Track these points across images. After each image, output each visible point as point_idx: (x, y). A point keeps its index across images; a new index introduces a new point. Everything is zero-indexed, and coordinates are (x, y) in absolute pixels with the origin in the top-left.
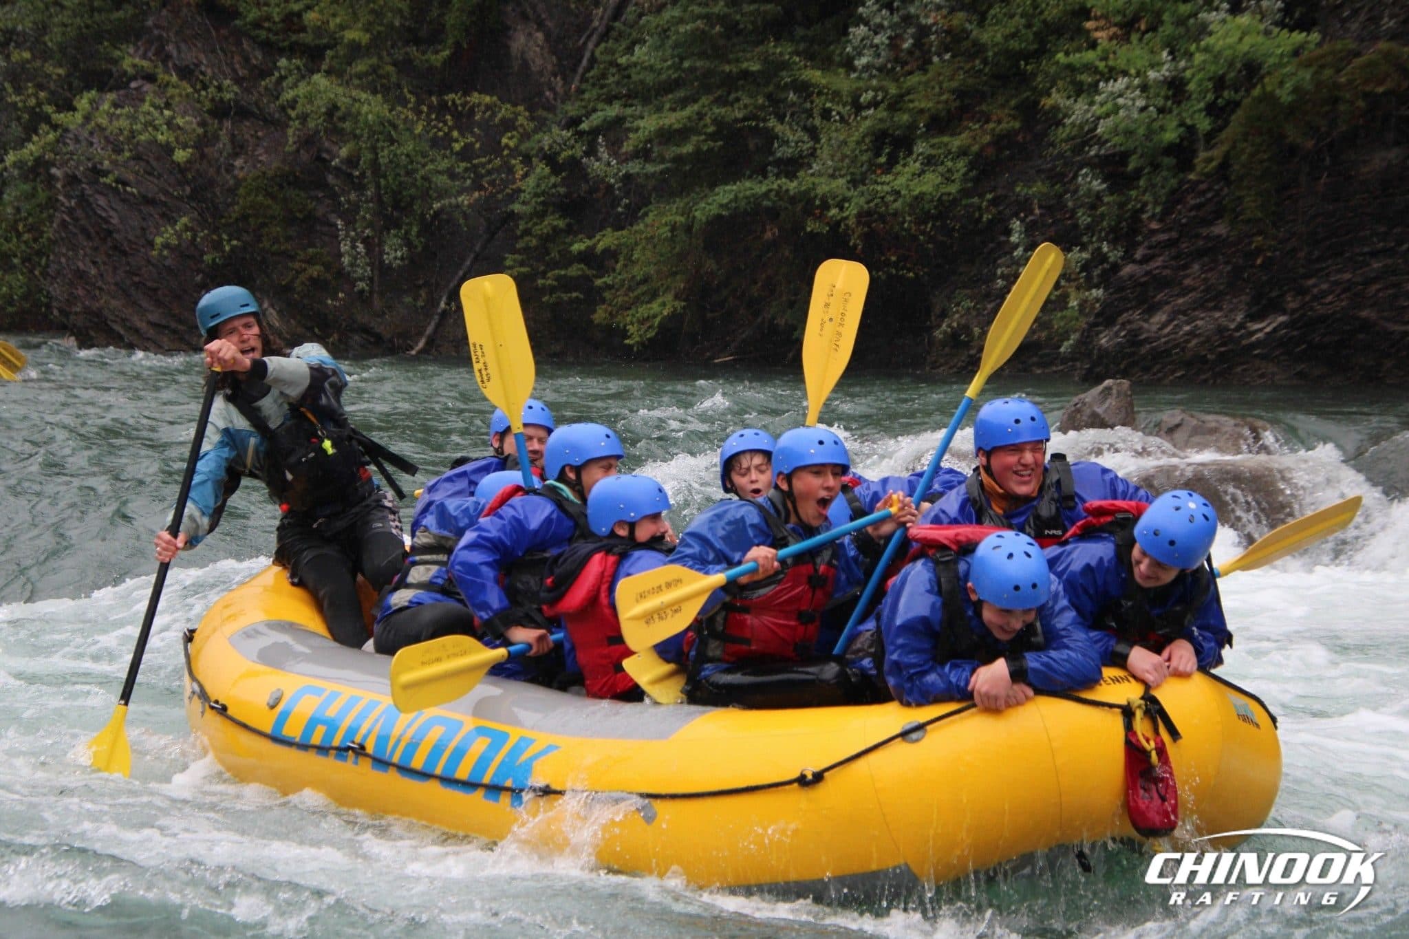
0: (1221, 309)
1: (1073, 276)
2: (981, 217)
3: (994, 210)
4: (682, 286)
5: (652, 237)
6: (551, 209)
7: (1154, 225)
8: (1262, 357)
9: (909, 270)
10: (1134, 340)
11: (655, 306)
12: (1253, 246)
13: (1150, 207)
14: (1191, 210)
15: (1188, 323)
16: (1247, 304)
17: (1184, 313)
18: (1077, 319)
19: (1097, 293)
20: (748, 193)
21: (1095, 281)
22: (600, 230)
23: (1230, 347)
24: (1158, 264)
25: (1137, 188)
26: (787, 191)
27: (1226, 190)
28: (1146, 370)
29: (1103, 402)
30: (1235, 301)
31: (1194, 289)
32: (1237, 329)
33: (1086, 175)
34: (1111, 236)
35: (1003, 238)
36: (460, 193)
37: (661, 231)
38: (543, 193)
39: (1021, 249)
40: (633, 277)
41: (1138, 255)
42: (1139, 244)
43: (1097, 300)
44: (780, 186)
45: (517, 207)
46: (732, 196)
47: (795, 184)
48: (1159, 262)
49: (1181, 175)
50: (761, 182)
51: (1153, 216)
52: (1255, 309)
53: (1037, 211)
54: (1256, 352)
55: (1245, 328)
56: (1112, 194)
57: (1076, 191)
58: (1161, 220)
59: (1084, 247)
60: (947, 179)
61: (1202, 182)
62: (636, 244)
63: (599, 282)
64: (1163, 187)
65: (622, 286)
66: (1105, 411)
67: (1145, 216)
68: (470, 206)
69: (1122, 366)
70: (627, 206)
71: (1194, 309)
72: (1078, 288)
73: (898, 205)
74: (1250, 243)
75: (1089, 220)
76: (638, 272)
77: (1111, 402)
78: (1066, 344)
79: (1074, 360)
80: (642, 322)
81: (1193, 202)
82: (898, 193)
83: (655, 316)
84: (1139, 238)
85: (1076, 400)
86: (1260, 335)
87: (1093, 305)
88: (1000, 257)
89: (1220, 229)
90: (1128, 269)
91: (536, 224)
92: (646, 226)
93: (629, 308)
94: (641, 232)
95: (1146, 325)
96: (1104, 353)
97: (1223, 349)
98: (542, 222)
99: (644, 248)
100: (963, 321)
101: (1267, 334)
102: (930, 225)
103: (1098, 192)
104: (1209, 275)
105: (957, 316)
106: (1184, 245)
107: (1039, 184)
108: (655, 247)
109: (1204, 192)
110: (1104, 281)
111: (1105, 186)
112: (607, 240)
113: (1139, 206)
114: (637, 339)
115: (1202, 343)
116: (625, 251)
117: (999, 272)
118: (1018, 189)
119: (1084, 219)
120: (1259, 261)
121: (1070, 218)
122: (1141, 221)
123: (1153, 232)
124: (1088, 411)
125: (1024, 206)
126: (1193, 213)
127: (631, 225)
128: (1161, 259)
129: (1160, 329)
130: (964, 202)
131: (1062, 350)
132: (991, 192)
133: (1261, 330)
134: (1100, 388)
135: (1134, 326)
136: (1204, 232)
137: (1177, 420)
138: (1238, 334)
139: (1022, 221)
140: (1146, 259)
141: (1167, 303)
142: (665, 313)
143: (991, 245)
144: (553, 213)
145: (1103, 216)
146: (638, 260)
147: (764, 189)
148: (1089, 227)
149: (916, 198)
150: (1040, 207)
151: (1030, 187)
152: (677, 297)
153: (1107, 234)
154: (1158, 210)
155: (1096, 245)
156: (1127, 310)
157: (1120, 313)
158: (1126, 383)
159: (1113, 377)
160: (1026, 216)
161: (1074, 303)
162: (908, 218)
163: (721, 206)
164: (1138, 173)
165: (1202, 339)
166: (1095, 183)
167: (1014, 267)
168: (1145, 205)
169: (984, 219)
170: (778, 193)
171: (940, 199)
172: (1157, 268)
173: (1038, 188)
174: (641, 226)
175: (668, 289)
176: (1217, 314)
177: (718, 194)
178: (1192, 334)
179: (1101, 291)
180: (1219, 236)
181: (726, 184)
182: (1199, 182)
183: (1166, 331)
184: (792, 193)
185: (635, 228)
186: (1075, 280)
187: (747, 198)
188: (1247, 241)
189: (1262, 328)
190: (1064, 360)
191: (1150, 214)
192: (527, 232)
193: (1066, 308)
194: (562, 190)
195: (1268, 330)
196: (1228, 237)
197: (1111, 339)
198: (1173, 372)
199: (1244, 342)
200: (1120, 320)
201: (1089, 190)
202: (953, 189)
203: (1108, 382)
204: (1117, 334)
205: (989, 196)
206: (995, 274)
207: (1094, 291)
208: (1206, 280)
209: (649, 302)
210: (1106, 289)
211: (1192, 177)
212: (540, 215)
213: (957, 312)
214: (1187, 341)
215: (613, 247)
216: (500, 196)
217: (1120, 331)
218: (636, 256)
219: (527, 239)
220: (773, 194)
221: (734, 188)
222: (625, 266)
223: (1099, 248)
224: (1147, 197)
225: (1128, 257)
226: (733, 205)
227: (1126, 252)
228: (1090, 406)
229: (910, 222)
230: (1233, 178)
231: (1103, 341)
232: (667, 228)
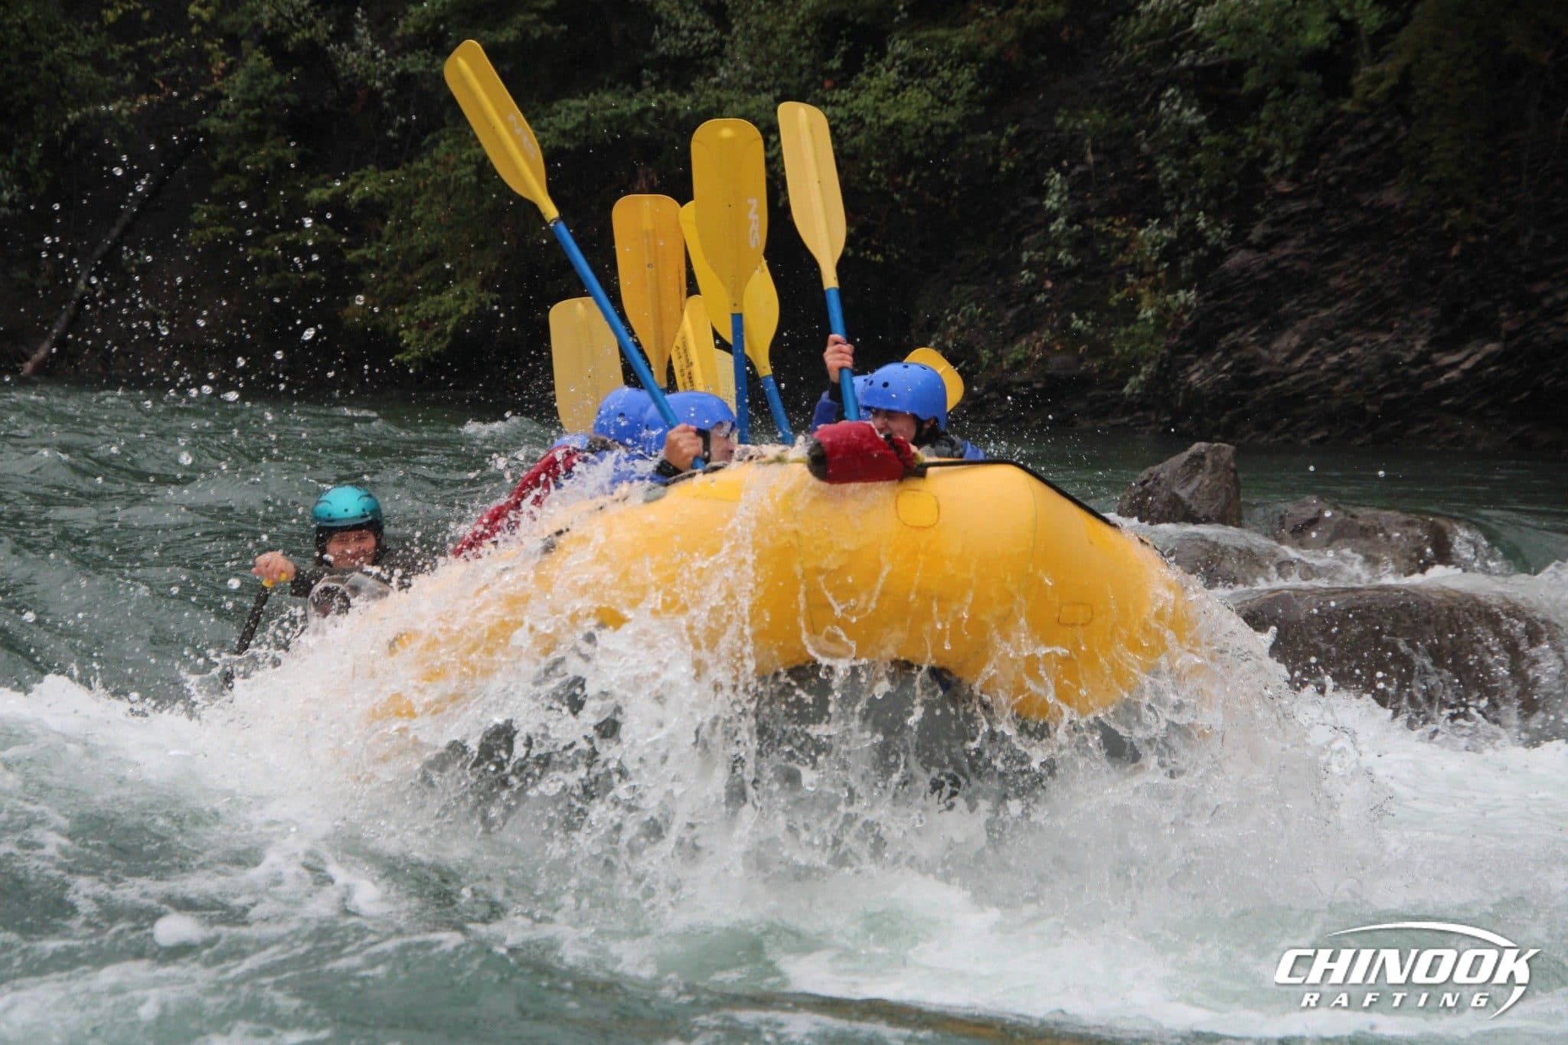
0: (1390, 330)
1: (1147, 269)
2: (997, 165)
3: (1018, 155)
4: (494, 265)
5: (446, 182)
6: (273, 128)
7: (1283, 187)
8: (1459, 411)
9: (874, 253)
10: (1245, 377)
11: (448, 298)
12: (1445, 226)
13: (1276, 155)
14: (1343, 164)
15: (1334, 352)
16: (1433, 321)
17: (1330, 336)
18: (1151, 340)
19: (1186, 296)
20: (608, 113)
21: (1183, 276)
22: (357, 169)
23: (1403, 392)
24: (1285, 252)
25: (1258, 123)
26: (675, 111)
27: (1403, 131)
28: (1264, 427)
29: (1188, 480)
30: (1413, 316)
31: (1345, 295)
32: (1416, 363)
33: (1173, 98)
34: (1213, 203)
35: (1034, 202)
36: (113, 97)
37: (463, 172)
38: (259, 102)
39: (1062, 220)
40: (412, 248)
41: (1257, 233)
42: (1258, 217)
43: (1186, 308)
44: (660, 102)
45: (214, 123)
46: (580, 117)
47: (688, 99)
48: (1290, 247)
49: (1330, 104)
50: (630, 96)
51: (1283, 170)
52: (1446, 330)
53: (1090, 158)
54: (1446, 402)
55: (1427, 361)
56: (1214, 132)
57: (1156, 125)
58: (1295, 179)
59: (1165, 221)
60: (943, 100)
61: (1364, 116)
62: (418, 194)
63: (352, 256)
64: (1299, 123)
65: (392, 263)
66: (1192, 496)
67: (1268, 171)
68: (131, 115)
69: (1224, 420)
70: (404, 129)
71: (1346, 329)
72: (1155, 288)
73: (860, 139)
74: (1443, 219)
75: (1175, 174)
76: (421, 239)
77: (1202, 479)
78: (1132, 380)
79: (1143, 406)
80: (424, 325)
81: (1348, 149)
82: (860, 120)
83: (447, 316)
84: (1258, 207)
85: (1144, 475)
86: (1453, 374)
87: (1178, 317)
88: (1027, 233)
89: (1391, 196)
90: (1239, 258)
91: (244, 154)
92: (435, 162)
93: (405, 302)
94: (425, 173)
95: (1265, 353)
96: (1195, 397)
97: (1392, 396)
98: (257, 150)
99: (430, 203)
100: (963, 338)
101: (1464, 371)
102: (911, 176)
103: (1192, 128)
104: (1372, 273)
105: (953, 329)
106: (1331, 221)
107: (1095, 112)
108: (449, 198)
109: (1366, 134)
110: (1199, 278)
111: (1203, 118)
112: (368, 185)
113: (1259, 153)
114: (417, 353)
115: (1358, 386)
116: (398, 205)
117: (1025, 257)
118: (1059, 120)
119: (1167, 172)
120: (1455, 252)
121: (1143, 171)
122: (1263, 179)
123: (1284, 197)
124: (1164, 495)
125: (1066, 150)
126: (1348, 168)
127: (410, 161)
128: (1292, 243)
129: (1289, 360)
130: (968, 140)
131: (1127, 390)
132: (1015, 123)
133: (1453, 366)
134: (1185, 456)
135: (1245, 354)
136: (1366, 199)
137: (1311, 514)
138: (1415, 372)
139: (1065, 173)
140: (1268, 244)
141: (1303, 317)
142: (465, 311)
143: (1014, 213)
144: (277, 135)
145: (1198, 169)
146: (421, 219)
147: (636, 106)
148: (1174, 186)
149: (890, 129)
150: (1095, 151)
151: (1080, 118)
152: (484, 285)
153: (1206, 199)
154: (1290, 160)
155: (1185, 217)
156: (1233, 327)
157: (1223, 332)
158: (1228, 449)
159: (1209, 440)
160: (1072, 166)
161: (1147, 313)
162: (875, 164)
163: (563, 133)
164: (1258, 99)
165: (1357, 378)
166: (1186, 113)
167: (1050, 250)
168: (1268, 152)
169: (1003, 169)
170: (659, 113)
171: (929, 132)
172: (1285, 258)
173: (1094, 119)
174: (426, 164)
175: (468, 272)
176: (1383, 338)
177: (559, 113)
178: (1341, 369)
179: (1192, 295)
180: (1391, 207)
181: (572, 97)
182: (1360, 116)
183: (1298, 363)
184: (682, 115)
185: (418, 165)
186: (1149, 274)
187: (606, 120)
188: (1435, 216)
189: (1458, 362)
190: (1129, 407)
191: (1276, 167)
192: (232, 167)
193: (1135, 321)
194: (292, 97)
195: (1467, 365)
196: (1403, 210)
197: (1206, 375)
198: (1309, 431)
199: (1427, 385)
200: (1223, 344)
201: (1177, 124)
202: (951, 116)
203: (1198, 447)
204: (1216, 368)
205: (1011, 130)
206: (1019, 261)
207: (1181, 293)
208: (1366, 279)
209: (438, 292)
210: (1201, 290)
211: (1347, 106)
212: (257, 139)
213: (954, 322)
214: (1335, 381)
215: (378, 198)
216: (184, 104)
217: (1221, 361)
218: (417, 213)
219: (230, 178)
220: (651, 115)
221: (585, 103)
222: (398, 229)
223: (1193, 222)
224: (1274, 139)
225: (1239, 238)
226: (583, 133)
227: (1235, 230)
228: (1169, 485)
229: (879, 170)
230: (1415, 110)
231: (1194, 377)
232: (470, 169)
